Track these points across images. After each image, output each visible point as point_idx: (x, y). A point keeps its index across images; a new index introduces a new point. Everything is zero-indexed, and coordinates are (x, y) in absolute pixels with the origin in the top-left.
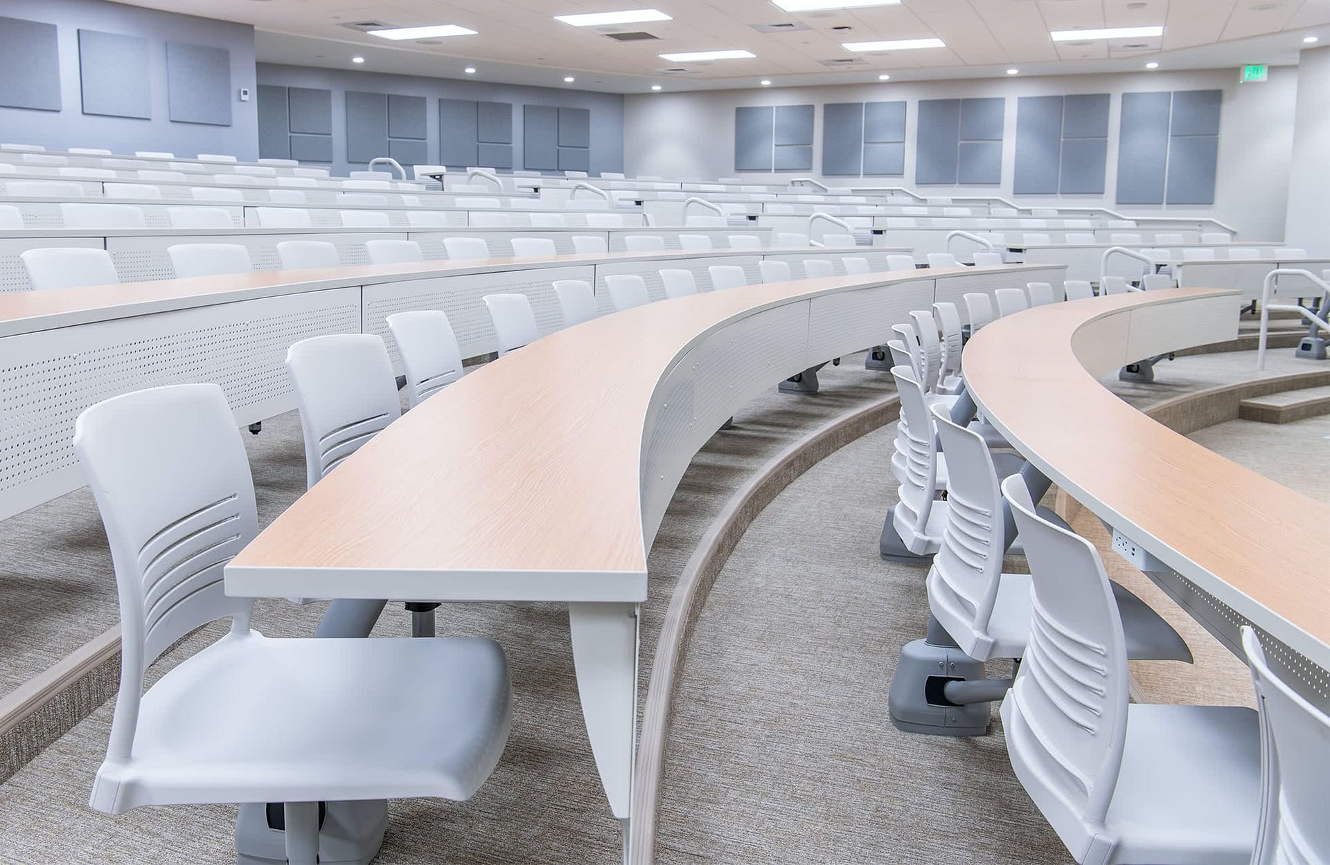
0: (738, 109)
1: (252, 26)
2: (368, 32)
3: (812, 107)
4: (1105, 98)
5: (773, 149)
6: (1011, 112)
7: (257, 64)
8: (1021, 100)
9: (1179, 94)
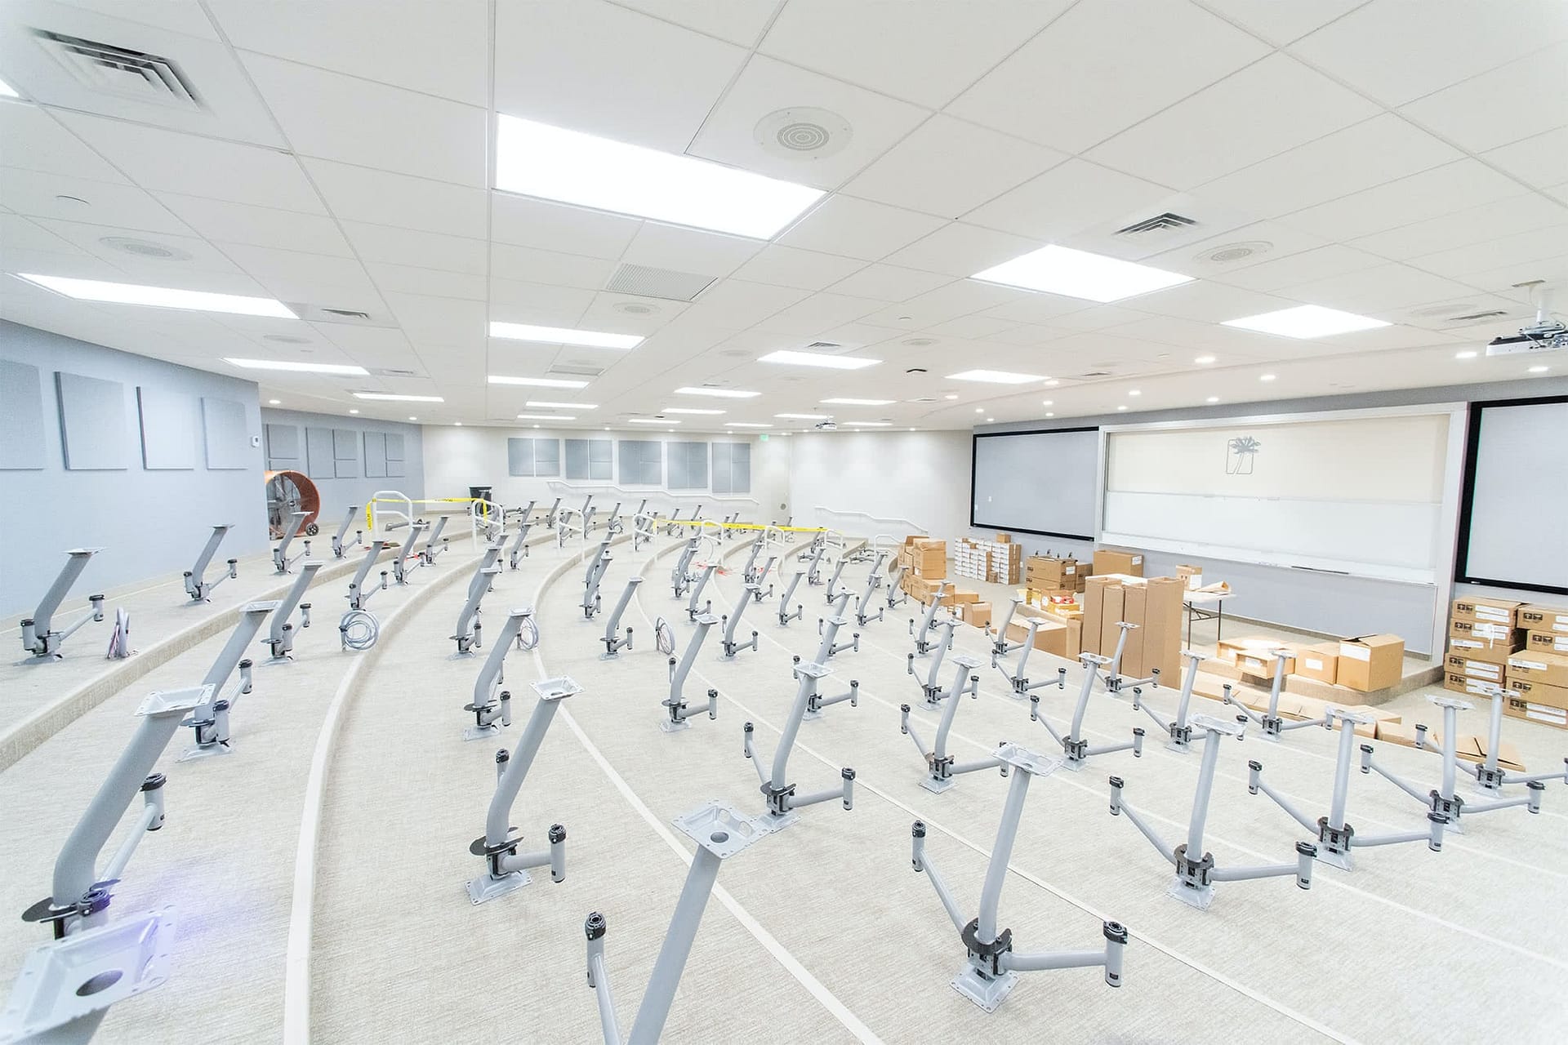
0: (509, 439)
1: (257, 383)
2: (355, 394)
3: (558, 440)
4: (706, 444)
5: (534, 463)
6: (664, 448)
7: (261, 408)
8: (669, 443)
9: (735, 445)
